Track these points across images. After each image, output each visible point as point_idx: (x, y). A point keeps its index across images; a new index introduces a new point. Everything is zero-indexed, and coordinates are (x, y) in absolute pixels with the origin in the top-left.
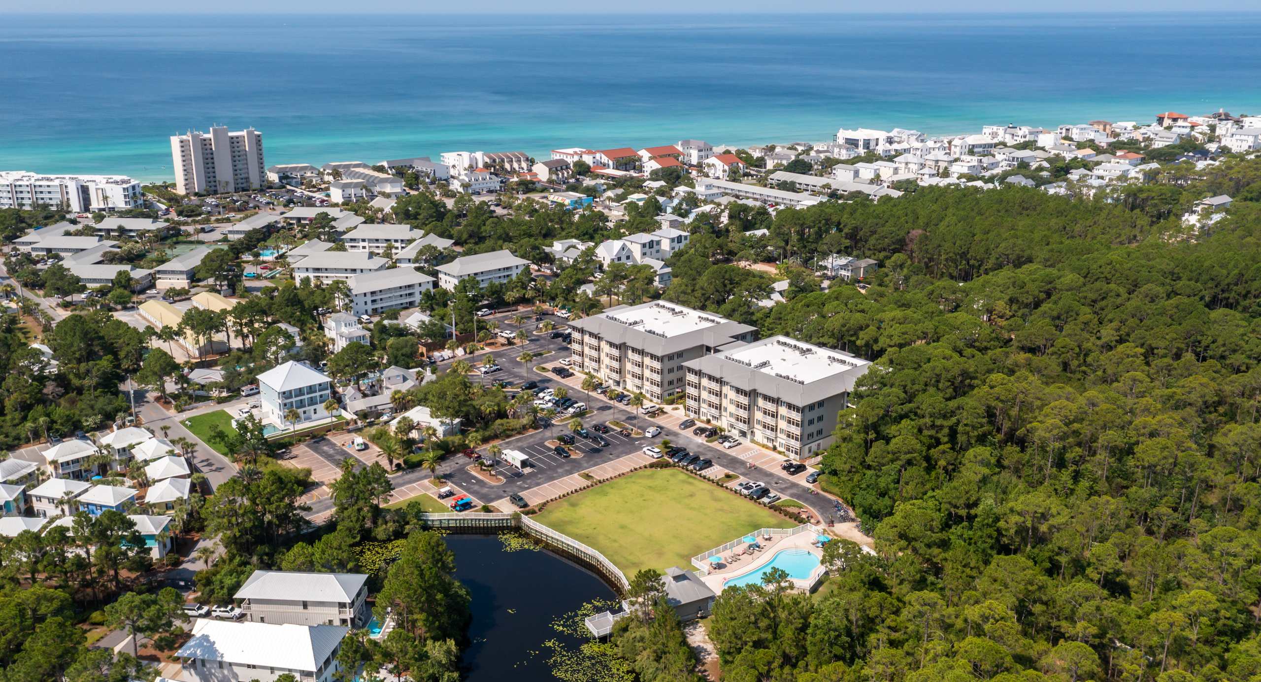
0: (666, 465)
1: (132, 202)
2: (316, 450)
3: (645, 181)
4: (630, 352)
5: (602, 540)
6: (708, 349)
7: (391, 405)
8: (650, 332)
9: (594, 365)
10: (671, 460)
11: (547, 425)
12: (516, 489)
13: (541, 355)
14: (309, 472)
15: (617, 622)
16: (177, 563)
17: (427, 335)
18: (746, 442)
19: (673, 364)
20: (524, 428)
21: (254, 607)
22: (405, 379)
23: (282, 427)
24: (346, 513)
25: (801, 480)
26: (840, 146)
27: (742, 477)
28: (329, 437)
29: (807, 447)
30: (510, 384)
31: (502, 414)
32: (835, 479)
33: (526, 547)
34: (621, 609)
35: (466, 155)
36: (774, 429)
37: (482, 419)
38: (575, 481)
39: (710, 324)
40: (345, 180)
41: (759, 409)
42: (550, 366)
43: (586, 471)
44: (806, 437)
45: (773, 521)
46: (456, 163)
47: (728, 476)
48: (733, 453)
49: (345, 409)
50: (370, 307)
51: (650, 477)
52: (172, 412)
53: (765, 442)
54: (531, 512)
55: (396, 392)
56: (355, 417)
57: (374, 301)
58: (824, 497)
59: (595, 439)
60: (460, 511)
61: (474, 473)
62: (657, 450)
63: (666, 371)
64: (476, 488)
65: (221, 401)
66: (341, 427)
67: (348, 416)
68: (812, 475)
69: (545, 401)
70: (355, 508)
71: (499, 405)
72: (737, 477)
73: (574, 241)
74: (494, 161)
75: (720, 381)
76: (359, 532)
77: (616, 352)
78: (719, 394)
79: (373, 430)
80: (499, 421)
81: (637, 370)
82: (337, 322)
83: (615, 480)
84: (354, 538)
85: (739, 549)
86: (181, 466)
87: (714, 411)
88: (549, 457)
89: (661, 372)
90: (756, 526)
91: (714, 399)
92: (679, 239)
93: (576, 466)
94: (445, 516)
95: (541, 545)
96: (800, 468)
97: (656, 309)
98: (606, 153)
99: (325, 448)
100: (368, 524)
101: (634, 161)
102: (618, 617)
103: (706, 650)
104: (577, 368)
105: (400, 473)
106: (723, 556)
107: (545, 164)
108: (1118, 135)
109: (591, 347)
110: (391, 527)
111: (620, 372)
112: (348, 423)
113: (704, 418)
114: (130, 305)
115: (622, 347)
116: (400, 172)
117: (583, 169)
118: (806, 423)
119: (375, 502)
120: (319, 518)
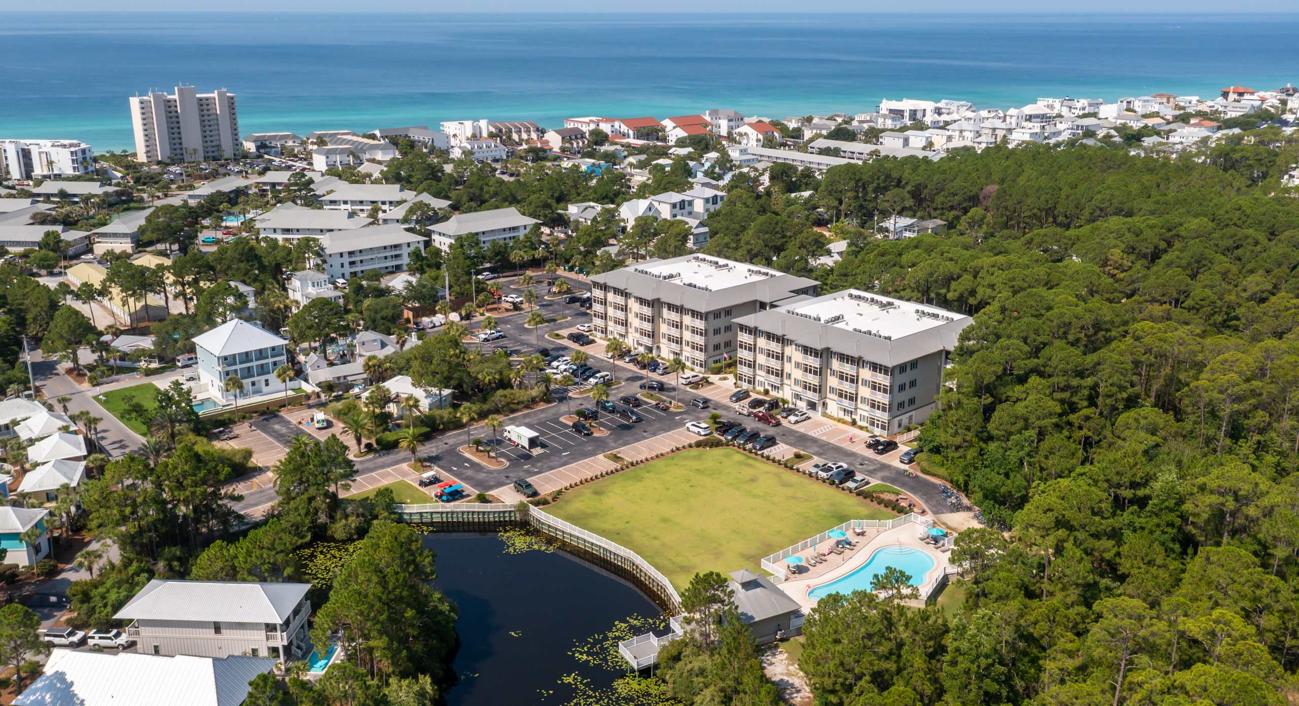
0: (718, 444)
1: (82, 169)
2: (265, 430)
3: (670, 147)
4: (665, 311)
5: (638, 537)
6: (763, 306)
7: (365, 376)
8: (690, 285)
9: (621, 329)
10: (722, 438)
11: (563, 398)
12: (522, 474)
13: (554, 320)
14: (249, 454)
15: (664, 648)
16: (53, 572)
17: (415, 298)
18: (817, 416)
19: (721, 323)
20: (534, 401)
21: (145, 631)
22: (383, 345)
23: (224, 402)
24: (292, 504)
25: (893, 460)
26: (885, 117)
27: (816, 458)
28: (283, 413)
29: (896, 420)
30: (517, 352)
31: (504, 384)
32: (938, 458)
33: (536, 547)
34: (667, 630)
35: (468, 124)
36: (853, 398)
37: (481, 390)
38: (601, 463)
39: (763, 278)
40: (330, 147)
41: (833, 373)
42: (565, 332)
43: (614, 452)
44: (895, 406)
45: (864, 511)
46: (458, 132)
47: (798, 456)
48: (801, 428)
49: (306, 380)
50: (348, 270)
51: (698, 458)
52: (86, 386)
53: (841, 414)
54: (542, 503)
55: (370, 358)
56: (318, 389)
57: (352, 263)
58: (925, 480)
59: (624, 414)
60: (448, 501)
61: (467, 455)
62: (704, 425)
63: (711, 332)
64: (470, 473)
65: (149, 373)
66: (300, 401)
67: (308, 388)
68: (907, 454)
69: (560, 369)
70: (305, 497)
71: (501, 373)
72: (810, 458)
73: (592, 204)
74: (501, 131)
75: (782, 340)
76: (309, 529)
77: (647, 311)
78: (780, 357)
79: (339, 405)
80: (500, 392)
81: (675, 332)
82: (303, 281)
83: (652, 463)
84: (303, 537)
85: (824, 547)
86: (77, 445)
87: (773, 379)
88: (565, 435)
89: (704, 333)
90: (842, 518)
91: (774, 364)
92: (715, 199)
93: (600, 446)
94: (428, 508)
95: (557, 545)
96: (890, 446)
97: (694, 263)
98: (625, 121)
99: (277, 427)
100: (323, 518)
101: (657, 131)
102: (666, 640)
103: (792, 685)
104: (599, 334)
105: (371, 456)
106: (804, 555)
107: (557, 132)
108: (1183, 108)
109: (616, 307)
110: (353, 522)
111: (653, 335)
112: (308, 397)
113: (761, 389)
114: (56, 270)
115: (655, 304)
116: (394, 142)
117: (599, 138)
118: (896, 388)
119: (332, 489)
120: (257, 512)
